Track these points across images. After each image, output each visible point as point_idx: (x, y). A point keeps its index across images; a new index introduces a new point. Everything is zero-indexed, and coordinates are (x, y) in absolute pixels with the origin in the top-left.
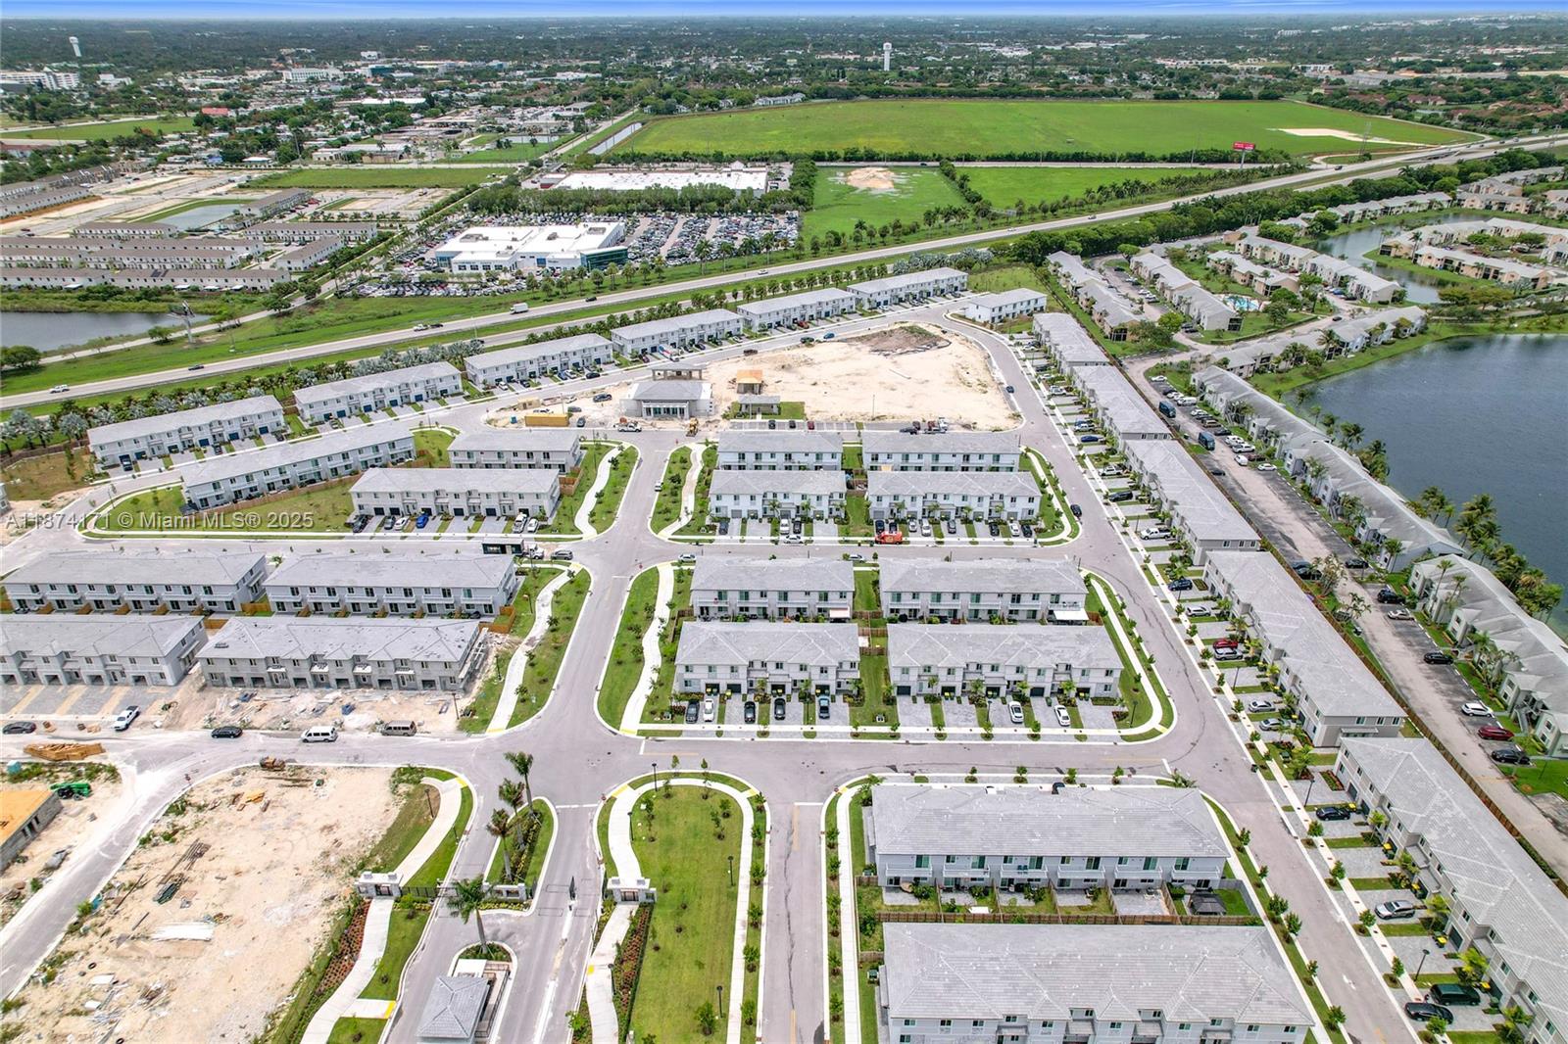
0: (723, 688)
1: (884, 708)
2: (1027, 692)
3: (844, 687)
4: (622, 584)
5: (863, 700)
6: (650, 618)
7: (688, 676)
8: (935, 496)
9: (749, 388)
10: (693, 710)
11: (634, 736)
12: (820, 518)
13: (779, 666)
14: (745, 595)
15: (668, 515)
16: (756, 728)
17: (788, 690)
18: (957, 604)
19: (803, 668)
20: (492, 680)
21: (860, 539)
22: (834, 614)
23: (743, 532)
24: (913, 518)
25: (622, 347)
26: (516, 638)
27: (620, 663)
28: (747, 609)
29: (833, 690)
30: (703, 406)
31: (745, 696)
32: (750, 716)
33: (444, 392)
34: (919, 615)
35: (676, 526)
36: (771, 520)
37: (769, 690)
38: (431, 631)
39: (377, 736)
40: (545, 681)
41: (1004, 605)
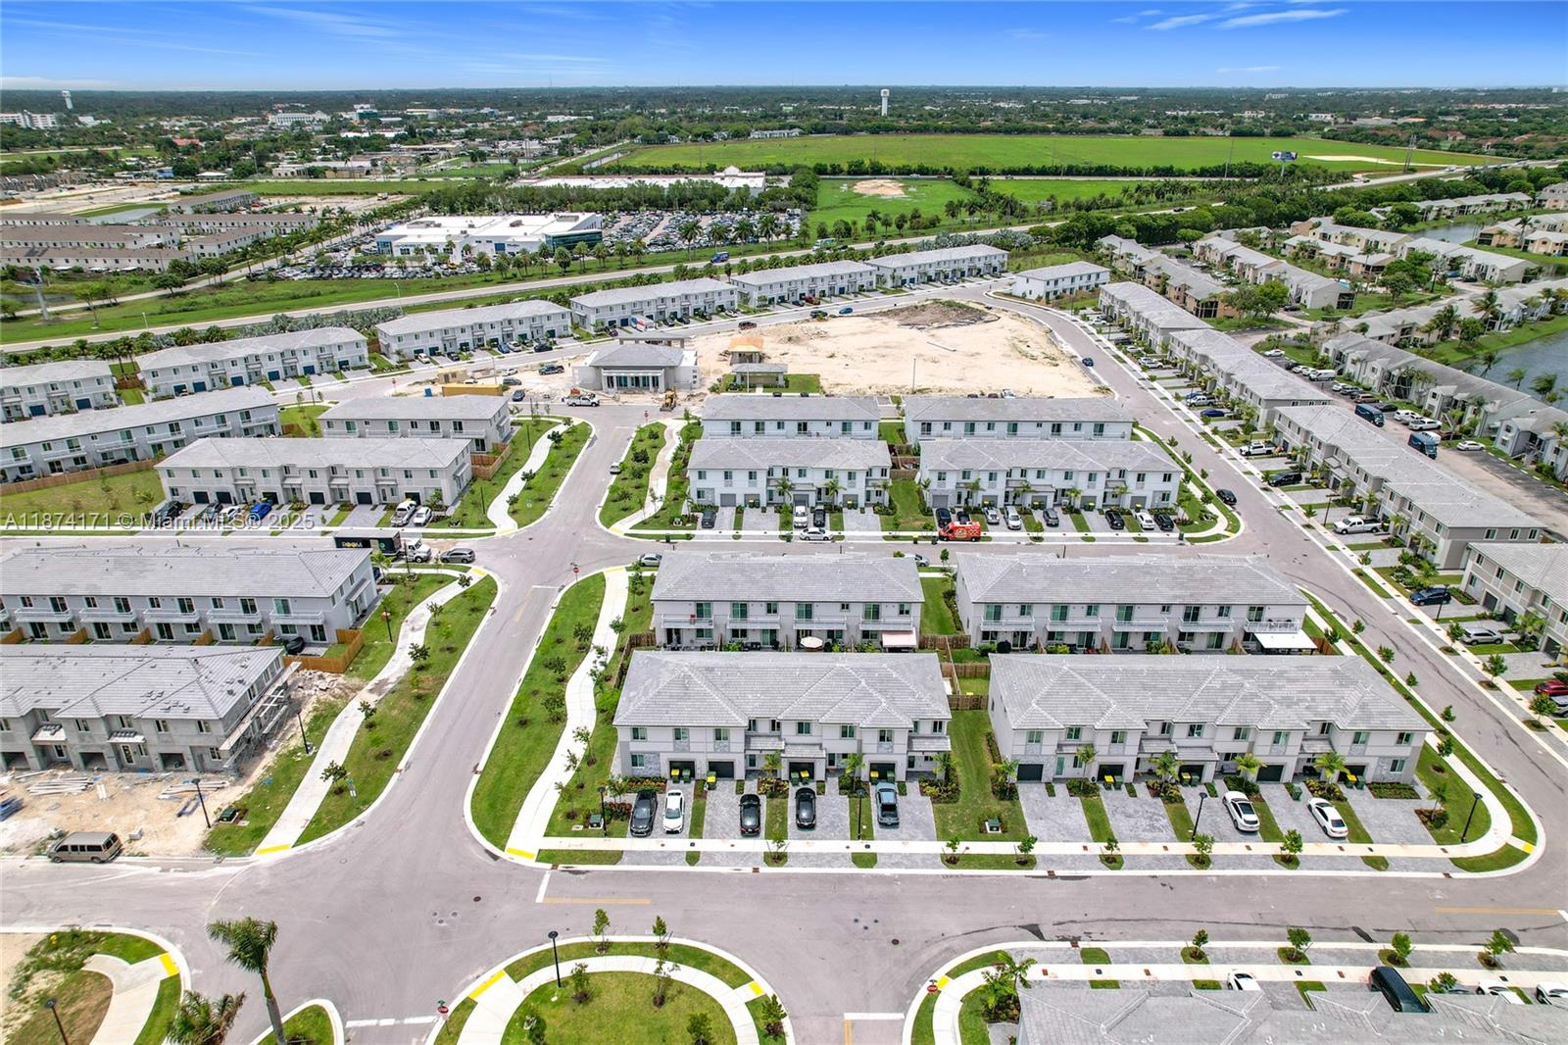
0: (701, 769)
1: (996, 806)
2: (1252, 775)
3: (921, 766)
4: (547, 596)
5: (956, 791)
6: (584, 649)
7: (637, 747)
8: (1023, 473)
9: (746, 357)
10: (644, 812)
11: (531, 863)
12: (854, 506)
13: (803, 728)
14: (741, 609)
15: (626, 503)
16: (761, 845)
17: (820, 772)
18: (1094, 625)
19: (847, 732)
20: (294, 752)
21: (916, 534)
22: (889, 641)
23: (738, 525)
24: (991, 506)
25: (584, 318)
26: (356, 681)
27: (523, 723)
28: (744, 633)
29: (900, 773)
30: (685, 377)
31: (740, 785)
32: (749, 822)
33: (344, 365)
34: (1031, 642)
35: (638, 517)
36: (779, 509)
37: (784, 773)
38: (183, 665)
39: (42, 863)
40: (386, 755)
41: (1169, 625)
